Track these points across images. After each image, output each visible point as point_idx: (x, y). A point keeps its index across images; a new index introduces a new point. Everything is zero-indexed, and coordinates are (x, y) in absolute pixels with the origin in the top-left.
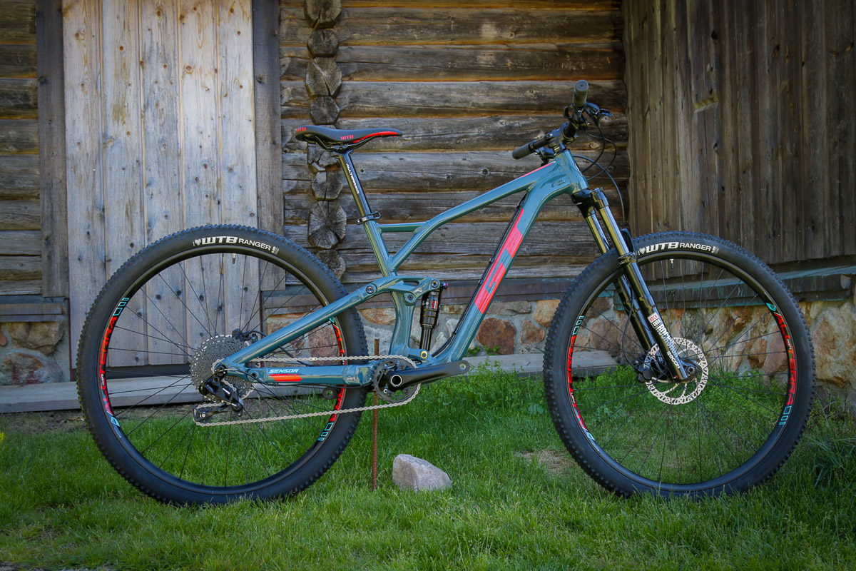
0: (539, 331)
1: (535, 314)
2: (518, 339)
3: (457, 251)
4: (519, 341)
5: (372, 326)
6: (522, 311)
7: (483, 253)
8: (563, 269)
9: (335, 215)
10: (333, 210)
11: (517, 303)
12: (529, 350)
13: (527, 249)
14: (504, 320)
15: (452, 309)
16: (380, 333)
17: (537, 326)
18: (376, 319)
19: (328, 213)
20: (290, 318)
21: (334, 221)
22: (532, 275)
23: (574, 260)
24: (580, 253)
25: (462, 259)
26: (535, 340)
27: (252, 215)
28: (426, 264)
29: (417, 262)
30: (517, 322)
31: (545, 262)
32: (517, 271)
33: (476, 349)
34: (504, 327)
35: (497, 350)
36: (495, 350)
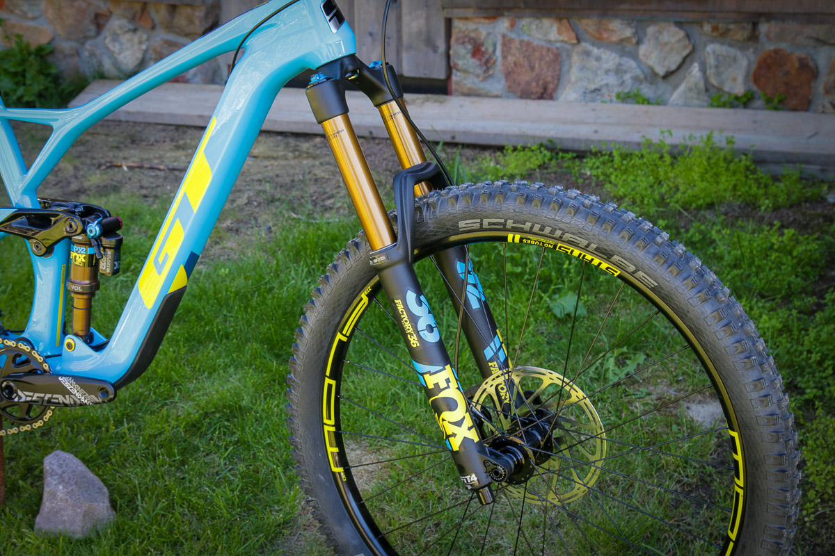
2: (820, 86)
4: (821, 89)
5: (593, 45)
6: (833, 42)
11: (825, 27)
14: (800, 53)
15: (715, 29)
16: (604, 56)
18: (600, 34)
20: (479, 23)
30: (823, 58)
33: (745, 95)
34: (797, 65)
35: (780, 102)
36: (776, 101)
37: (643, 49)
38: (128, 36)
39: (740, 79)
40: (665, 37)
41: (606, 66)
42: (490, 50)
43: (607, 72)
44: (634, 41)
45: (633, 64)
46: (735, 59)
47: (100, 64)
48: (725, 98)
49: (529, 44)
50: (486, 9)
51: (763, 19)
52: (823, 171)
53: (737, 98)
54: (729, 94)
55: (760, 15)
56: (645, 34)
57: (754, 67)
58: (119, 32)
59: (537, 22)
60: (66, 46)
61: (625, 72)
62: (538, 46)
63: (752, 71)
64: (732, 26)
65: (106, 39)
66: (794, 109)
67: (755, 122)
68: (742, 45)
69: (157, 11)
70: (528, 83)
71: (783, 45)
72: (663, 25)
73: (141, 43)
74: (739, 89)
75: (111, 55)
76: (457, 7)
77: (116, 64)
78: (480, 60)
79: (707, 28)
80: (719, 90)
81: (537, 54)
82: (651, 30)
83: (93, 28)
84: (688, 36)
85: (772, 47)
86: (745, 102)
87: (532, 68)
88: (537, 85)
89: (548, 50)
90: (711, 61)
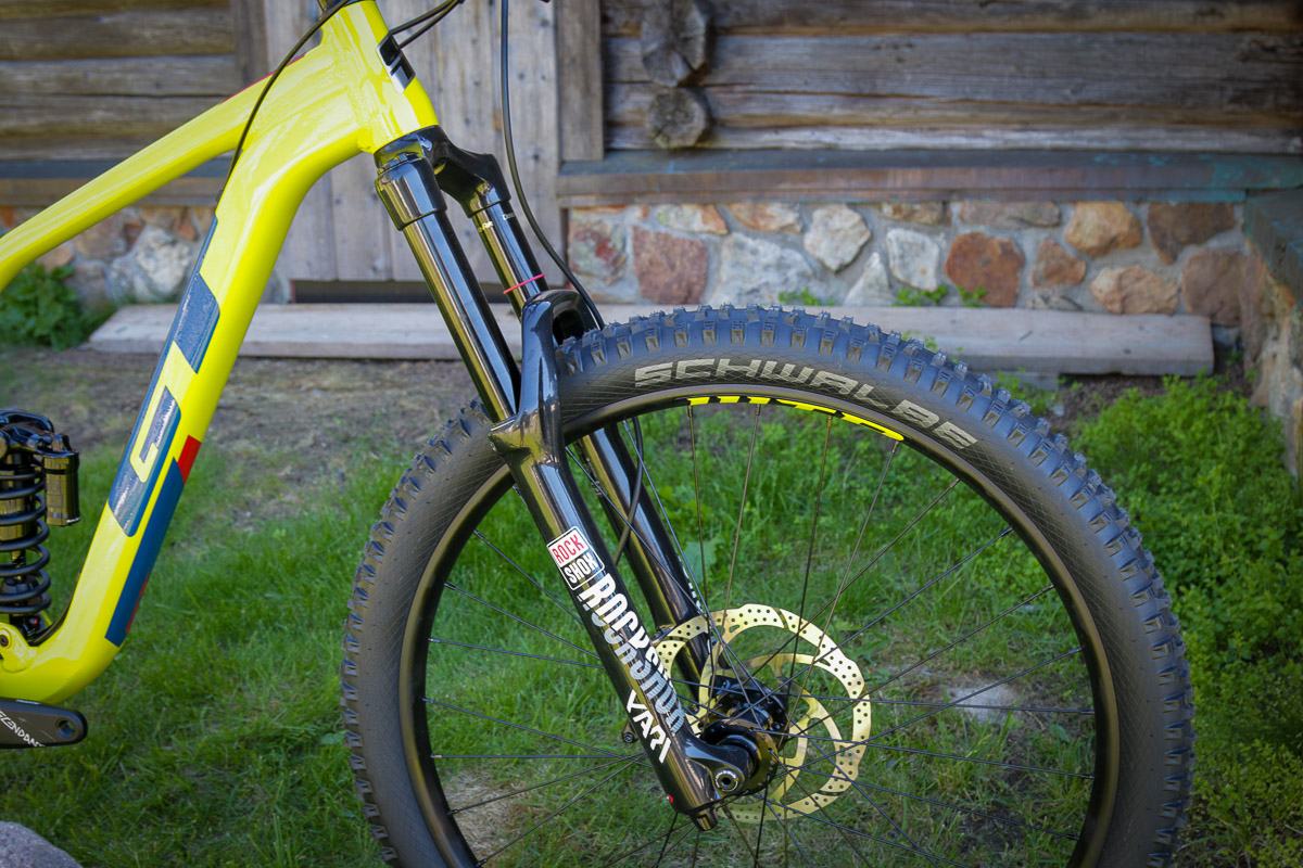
0: (1072, 264)
1: (1068, 230)
2: (1028, 277)
3: (927, 92)
4: (1029, 280)
5: (747, 235)
6: (1040, 222)
7: (978, 98)
8: (1152, 133)
9: (683, 23)
10: (680, 13)
11: (1030, 205)
12: (1046, 300)
13: (1074, 92)
14: (1001, 237)
15: (897, 210)
16: (762, 249)
17: (1071, 253)
18: (755, 221)
19: (673, 20)
20: (603, 213)
21: (682, 35)
22: (1083, 144)
23: (1176, 115)
24: (1190, 102)
25: (937, 109)
26: (1062, 281)
27: (544, 23)
28: (870, 116)
29: (849, 112)
30: (1030, 243)
31: (1113, 118)
32: (1053, 135)
33: (938, 290)
34: (999, 251)
35: (981, 297)
36: (976, 296)
37: (809, 239)
38: (165, 250)
39: (931, 271)
40: (837, 222)
41: (764, 261)
42: (619, 246)
43: (766, 268)
44: (798, 228)
45: (798, 257)
46: (923, 247)
47: (132, 286)
48: (914, 295)
49: (667, 237)
50: (612, 195)
51: (954, 197)
52: (1042, 378)
53: (928, 294)
54: (919, 290)
55: (951, 191)
56: (811, 220)
57: (947, 255)
58: (153, 245)
59: (676, 209)
60: (90, 266)
61: (789, 267)
62: (678, 239)
63: (945, 261)
64: (917, 207)
65: (139, 255)
66: (998, 306)
67: (954, 322)
68: (931, 230)
69: (200, 218)
70: (668, 286)
71: (981, 229)
72: (833, 207)
73: (181, 257)
74: (930, 283)
75: (145, 275)
76: (576, 194)
77: (151, 285)
78: (606, 259)
79: (887, 209)
80: (906, 285)
81: (678, 249)
82: (818, 214)
83: (122, 243)
84: (864, 221)
85: (965, 231)
86: (938, 298)
87: (673, 267)
88: (680, 287)
89: (692, 243)
90: (895, 250)
